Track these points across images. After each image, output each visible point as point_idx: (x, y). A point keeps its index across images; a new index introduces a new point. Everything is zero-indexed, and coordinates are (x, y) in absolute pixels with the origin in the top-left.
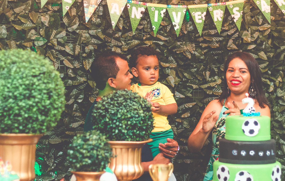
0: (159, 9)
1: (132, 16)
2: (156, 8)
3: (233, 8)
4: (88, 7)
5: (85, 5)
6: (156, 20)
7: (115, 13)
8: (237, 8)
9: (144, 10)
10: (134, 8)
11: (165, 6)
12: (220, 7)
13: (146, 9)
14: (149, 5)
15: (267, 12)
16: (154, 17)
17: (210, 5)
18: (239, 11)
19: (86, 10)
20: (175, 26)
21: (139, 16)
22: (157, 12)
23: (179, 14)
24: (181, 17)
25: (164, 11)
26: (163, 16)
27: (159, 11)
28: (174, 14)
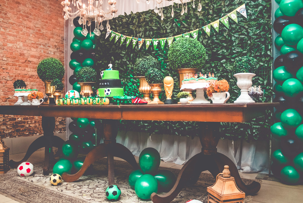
0: (163, 40)
1: (154, 45)
2: (162, 40)
3: (193, 33)
4: (140, 44)
5: (139, 44)
6: (163, 44)
7: (148, 44)
8: (196, 33)
9: (158, 42)
10: (155, 41)
11: (166, 38)
12: (188, 34)
13: (159, 41)
14: (159, 39)
15: (208, 32)
16: (162, 43)
17: (183, 34)
18: (196, 34)
19: (139, 45)
20: (169, 45)
21: (156, 44)
22: (163, 41)
23: (171, 40)
24: (171, 42)
25: (166, 40)
26: (165, 42)
27: (164, 41)
28: (169, 40)
